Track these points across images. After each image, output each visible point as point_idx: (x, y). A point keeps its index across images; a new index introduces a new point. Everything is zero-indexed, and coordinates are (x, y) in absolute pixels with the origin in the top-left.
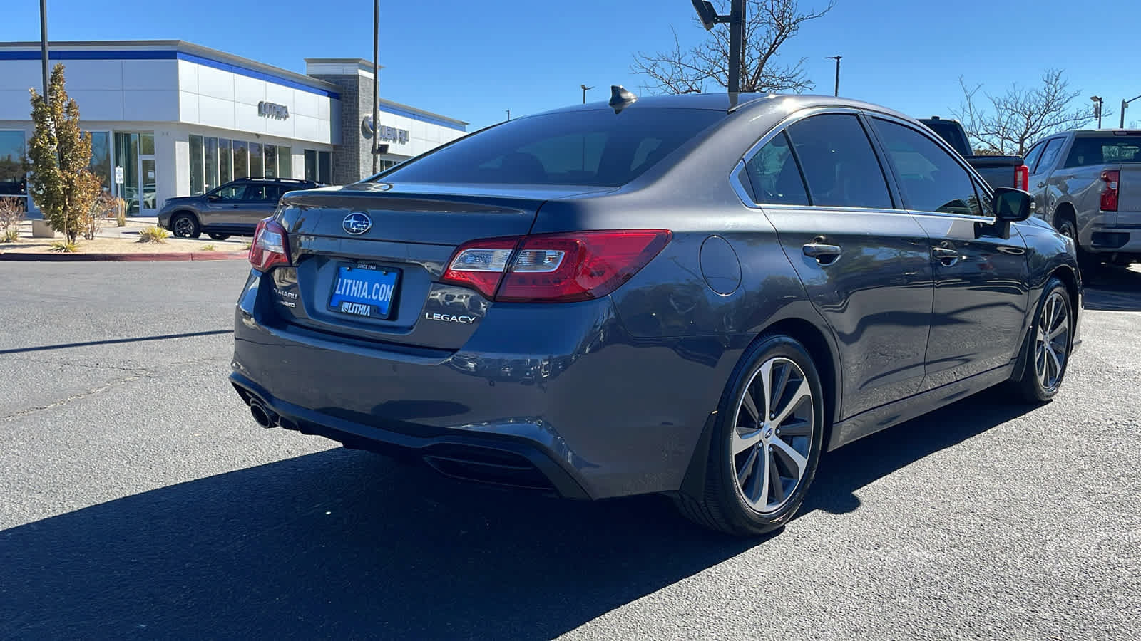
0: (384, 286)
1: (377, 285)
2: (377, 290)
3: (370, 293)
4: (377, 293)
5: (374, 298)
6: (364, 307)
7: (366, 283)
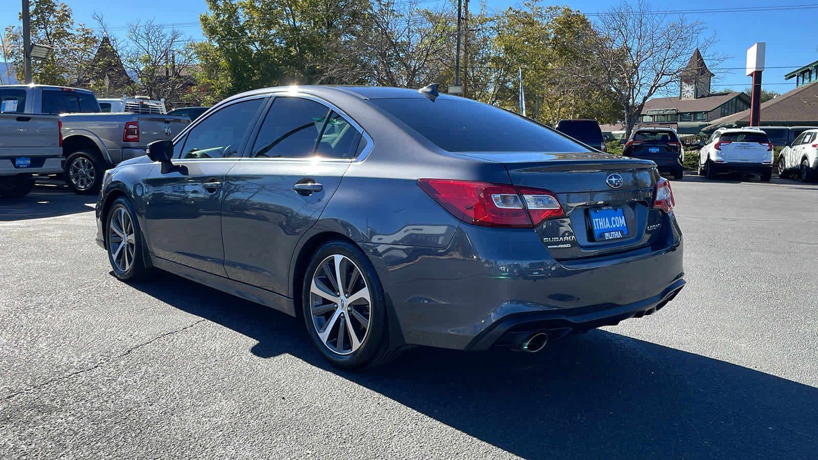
0: (616, 218)
1: (613, 218)
2: (614, 221)
3: (611, 224)
4: (614, 223)
5: (614, 226)
6: (617, 232)
7: (607, 219)
